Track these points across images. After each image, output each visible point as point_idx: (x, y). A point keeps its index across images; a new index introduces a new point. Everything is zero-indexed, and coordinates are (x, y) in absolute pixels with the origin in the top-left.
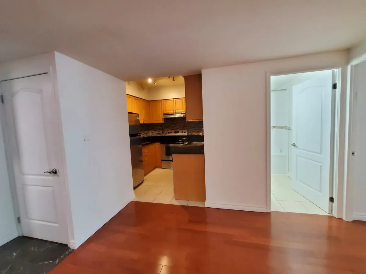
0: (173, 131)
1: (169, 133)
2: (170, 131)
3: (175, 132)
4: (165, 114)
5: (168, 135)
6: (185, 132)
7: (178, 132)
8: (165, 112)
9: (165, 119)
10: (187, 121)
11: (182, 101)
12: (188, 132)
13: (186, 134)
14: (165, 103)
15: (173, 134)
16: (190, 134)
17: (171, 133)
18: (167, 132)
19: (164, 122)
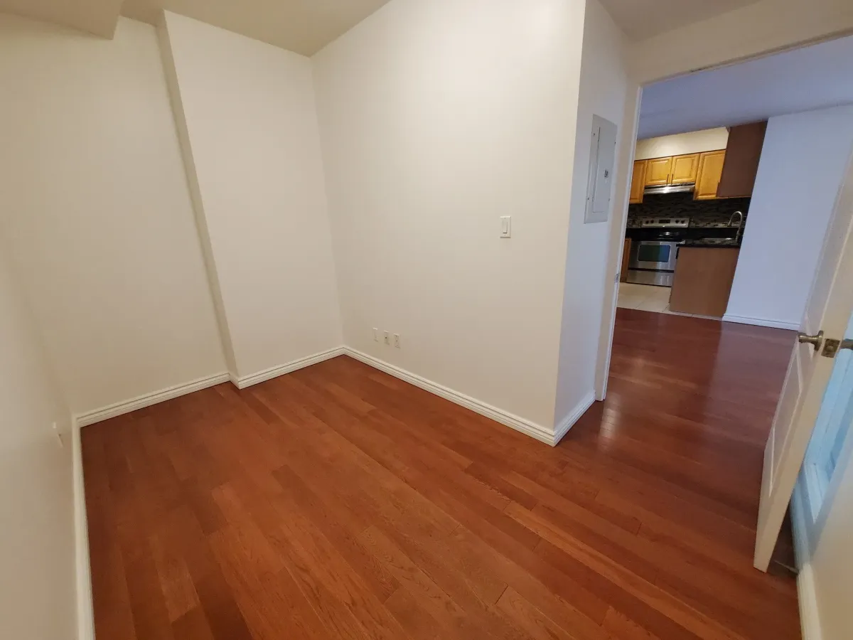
0: (658, 219)
1: (647, 222)
2: (650, 219)
3: (661, 222)
4: (647, 188)
5: (644, 225)
6: (683, 222)
7: (668, 222)
8: (650, 183)
9: (646, 197)
10: (694, 199)
11: (693, 160)
12: (690, 221)
13: (685, 225)
14: (652, 166)
15: (657, 225)
16: (693, 225)
17: (652, 222)
18: (644, 220)
19: (642, 202)
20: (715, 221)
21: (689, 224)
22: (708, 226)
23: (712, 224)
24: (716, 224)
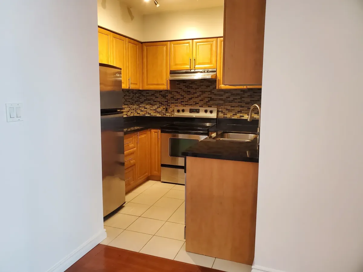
0: (188, 108)
1: (178, 111)
2: (181, 108)
3: (191, 111)
4: (172, 72)
5: (176, 114)
6: (211, 112)
7: (198, 111)
8: (174, 68)
9: (173, 82)
10: (217, 88)
11: (211, 45)
12: (218, 111)
13: (214, 115)
14: (174, 47)
15: (187, 114)
16: (221, 115)
17: (183, 111)
18: (176, 109)
19: (169, 89)
20: (240, 112)
21: (218, 114)
22: (235, 117)
23: (239, 115)
24: (241, 115)
